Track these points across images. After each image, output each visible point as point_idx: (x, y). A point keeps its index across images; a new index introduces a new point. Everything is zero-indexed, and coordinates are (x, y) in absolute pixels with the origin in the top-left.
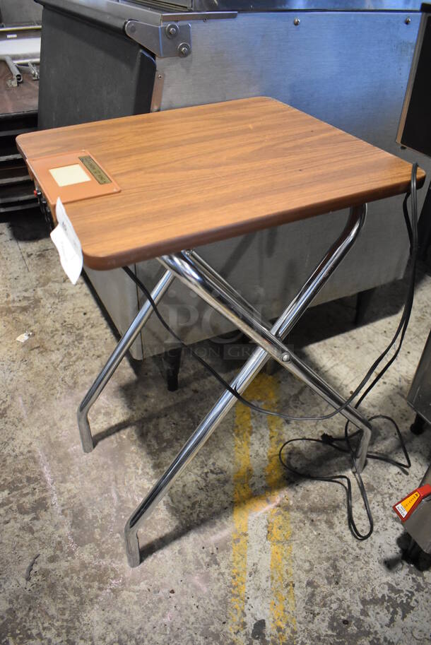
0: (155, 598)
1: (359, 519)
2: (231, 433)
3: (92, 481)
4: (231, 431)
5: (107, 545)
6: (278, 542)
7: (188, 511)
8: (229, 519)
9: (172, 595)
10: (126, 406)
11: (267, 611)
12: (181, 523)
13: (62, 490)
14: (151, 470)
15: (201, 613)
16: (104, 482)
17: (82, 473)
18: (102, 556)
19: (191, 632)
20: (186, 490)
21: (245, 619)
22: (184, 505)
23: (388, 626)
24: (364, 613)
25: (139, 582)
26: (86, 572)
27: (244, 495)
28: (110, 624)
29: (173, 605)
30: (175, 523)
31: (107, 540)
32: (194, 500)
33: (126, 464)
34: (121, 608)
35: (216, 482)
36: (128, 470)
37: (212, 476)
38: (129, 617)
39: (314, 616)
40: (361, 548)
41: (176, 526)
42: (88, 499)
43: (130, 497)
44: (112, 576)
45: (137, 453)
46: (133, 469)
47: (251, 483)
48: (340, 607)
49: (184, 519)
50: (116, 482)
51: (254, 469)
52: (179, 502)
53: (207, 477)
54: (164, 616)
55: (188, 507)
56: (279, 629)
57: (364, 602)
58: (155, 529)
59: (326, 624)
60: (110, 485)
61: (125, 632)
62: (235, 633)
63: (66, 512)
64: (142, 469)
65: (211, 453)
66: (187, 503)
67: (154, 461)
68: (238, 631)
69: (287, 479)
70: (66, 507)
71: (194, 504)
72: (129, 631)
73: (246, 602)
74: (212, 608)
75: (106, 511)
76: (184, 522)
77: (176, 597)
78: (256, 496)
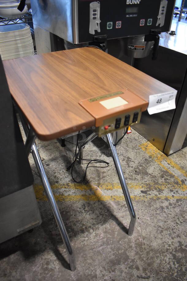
0: (142, 224)
1: (101, 165)
2: (63, 202)
3: (94, 260)
4: (61, 202)
5: (125, 246)
6: (113, 187)
7: (104, 216)
8: (106, 202)
9: (140, 218)
10: (42, 254)
11: (138, 190)
12: (110, 218)
13: (101, 275)
14: (85, 234)
15: (144, 208)
16: (94, 254)
17: (90, 268)
18: (131, 247)
19: (150, 211)
20: (95, 218)
21: (142, 196)
22: (102, 218)
23: (134, 163)
24: (132, 167)
25: (138, 230)
26: (139, 252)
27: (94, 197)
28: (156, 238)
29: (143, 217)
30: (111, 220)
31: (124, 246)
32: (99, 215)
33: (83, 246)
34: (149, 235)
35: (89, 207)
36: (86, 244)
37: (86, 209)
38: (151, 232)
39: (135, 179)
40: (112, 166)
41: (112, 220)
42: (104, 260)
43: (101, 241)
44: (138, 241)
45: (75, 242)
46: (85, 242)
47: (89, 195)
48: (132, 172)
49: (108, 217)
50: (93, 248)
51: (82, 194)
52: (100, 220)
53: (87, 211)
54: (148, 220)
55: (103, 216)
56: (142, 187)
57: (129, 167)
58: (115, 228)
59: (137, 176)
60: (95, 251)
61: (157, 232)
62: (147, 198)
63: (113, 269)
64: (85, 238)
65: (74, 210)
66: (101, 217)
67: (80, 233)
68: (146, 197)
69: (86, 183)
70: (110, 270)
71: (101, 214)
72: (156, 231)
73: (136, 196)
74: (141, 205)
75: (110, 250)
76: (110, 217)
77: (140, 217)
78: (95, 193)
